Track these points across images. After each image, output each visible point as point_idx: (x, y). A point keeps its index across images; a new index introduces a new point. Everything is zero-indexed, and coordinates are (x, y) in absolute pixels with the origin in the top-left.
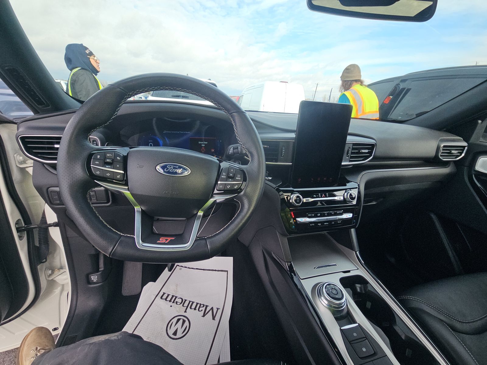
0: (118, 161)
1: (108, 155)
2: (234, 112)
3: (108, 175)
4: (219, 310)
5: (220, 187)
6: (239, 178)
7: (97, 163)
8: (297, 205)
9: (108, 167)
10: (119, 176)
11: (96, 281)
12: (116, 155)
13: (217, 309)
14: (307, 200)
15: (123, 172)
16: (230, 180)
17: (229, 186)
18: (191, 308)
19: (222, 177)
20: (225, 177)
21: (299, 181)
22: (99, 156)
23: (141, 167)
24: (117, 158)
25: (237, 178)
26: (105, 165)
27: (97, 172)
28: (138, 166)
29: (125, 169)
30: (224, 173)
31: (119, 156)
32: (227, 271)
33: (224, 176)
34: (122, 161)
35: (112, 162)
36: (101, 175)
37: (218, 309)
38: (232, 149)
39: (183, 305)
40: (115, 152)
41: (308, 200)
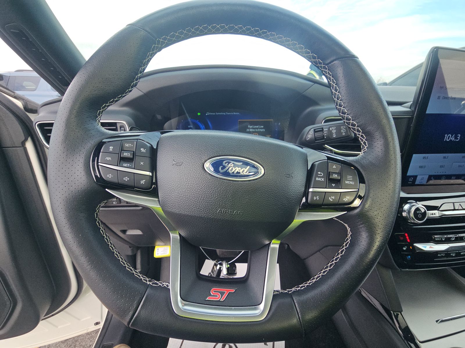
0: (143, 156)
1: (127, 145)
2: (335, 60)
3: (126, 179)
5: (315, 198)
6: (351, 183)
7: (108, 159)
8: (417, 221)
9: (126, 165)
10: (144, 181)
12: (140, 144)
14: (432, 214)
15: (150, 174)
16: (334, 185)
17: (333, 198)
19: (317, 179)
20: (323, 179)
21: (410, 181)
22: (112, 148)
23: (178, 165)
24: (141, 149)
25: (347, 182)
26: (122, 162)
27: (108, 176)
28: (174, 163)
29: (153, 168)
30: (319, 173)
31: (144, 146)
33: (320, 177)
34: (148, 155)
35: (132, 157)
36: (115, 180)
38: (312, 132)
40: (137, 139)
41: (435, 214)
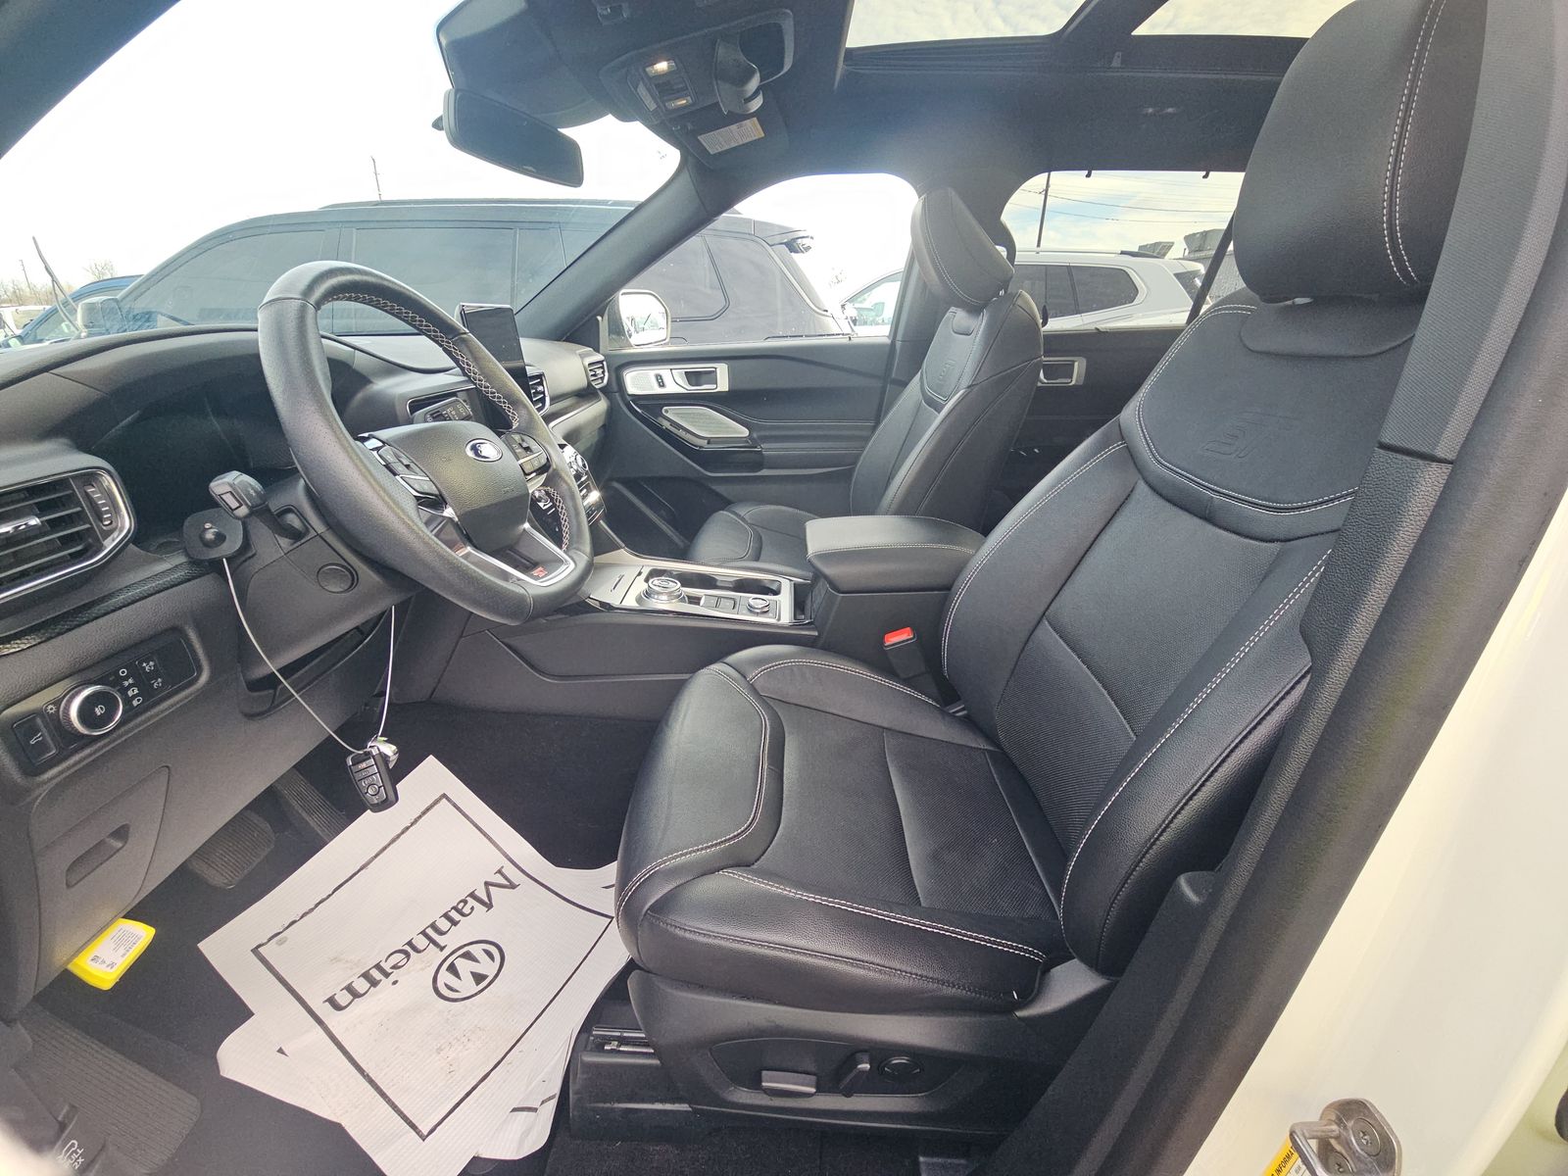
4: (503, 870)
11: (80, 1160)
13: (498, 874)
18: (442, 933)
32: (444, 796)
37: (499, 872)
39: (418, 951)
